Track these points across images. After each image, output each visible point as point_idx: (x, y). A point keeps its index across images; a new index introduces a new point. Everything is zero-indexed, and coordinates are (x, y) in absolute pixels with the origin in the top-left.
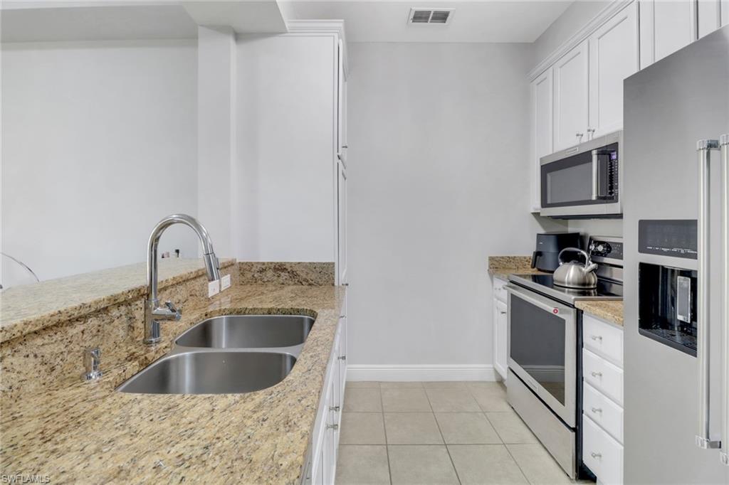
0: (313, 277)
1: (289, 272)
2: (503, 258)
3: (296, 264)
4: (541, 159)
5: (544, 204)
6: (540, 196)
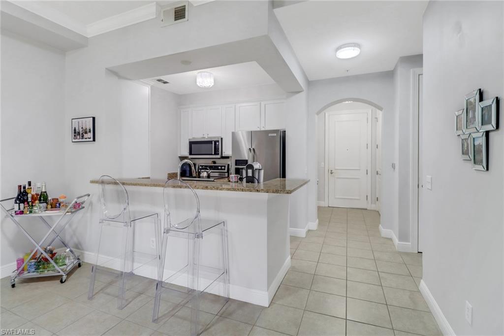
2: (172, 173)
4: (189, 139)
5: (191, 153)
6: (188, 151)
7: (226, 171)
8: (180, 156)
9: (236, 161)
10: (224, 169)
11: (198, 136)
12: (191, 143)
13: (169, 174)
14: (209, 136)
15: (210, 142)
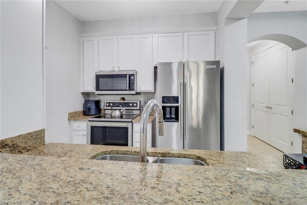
0: (30, 144)
1: (10, 147)
2: (73, 112)
3: (16, 138)
4: (96, 72)
5: (98, 89)
6: (95, 87)
7: (138, 108)
8: (82, 92)
9: (163, 98)
10: (136, 106)
11: (107, 68)
12: (99, 77)
13: (70, 114)
14: (120, 69)
15: (124, 76)
